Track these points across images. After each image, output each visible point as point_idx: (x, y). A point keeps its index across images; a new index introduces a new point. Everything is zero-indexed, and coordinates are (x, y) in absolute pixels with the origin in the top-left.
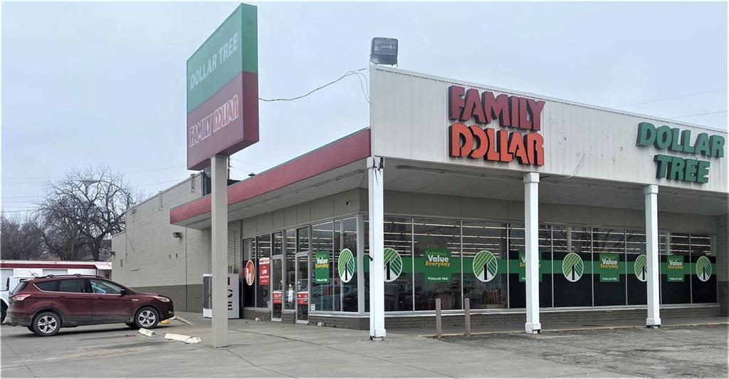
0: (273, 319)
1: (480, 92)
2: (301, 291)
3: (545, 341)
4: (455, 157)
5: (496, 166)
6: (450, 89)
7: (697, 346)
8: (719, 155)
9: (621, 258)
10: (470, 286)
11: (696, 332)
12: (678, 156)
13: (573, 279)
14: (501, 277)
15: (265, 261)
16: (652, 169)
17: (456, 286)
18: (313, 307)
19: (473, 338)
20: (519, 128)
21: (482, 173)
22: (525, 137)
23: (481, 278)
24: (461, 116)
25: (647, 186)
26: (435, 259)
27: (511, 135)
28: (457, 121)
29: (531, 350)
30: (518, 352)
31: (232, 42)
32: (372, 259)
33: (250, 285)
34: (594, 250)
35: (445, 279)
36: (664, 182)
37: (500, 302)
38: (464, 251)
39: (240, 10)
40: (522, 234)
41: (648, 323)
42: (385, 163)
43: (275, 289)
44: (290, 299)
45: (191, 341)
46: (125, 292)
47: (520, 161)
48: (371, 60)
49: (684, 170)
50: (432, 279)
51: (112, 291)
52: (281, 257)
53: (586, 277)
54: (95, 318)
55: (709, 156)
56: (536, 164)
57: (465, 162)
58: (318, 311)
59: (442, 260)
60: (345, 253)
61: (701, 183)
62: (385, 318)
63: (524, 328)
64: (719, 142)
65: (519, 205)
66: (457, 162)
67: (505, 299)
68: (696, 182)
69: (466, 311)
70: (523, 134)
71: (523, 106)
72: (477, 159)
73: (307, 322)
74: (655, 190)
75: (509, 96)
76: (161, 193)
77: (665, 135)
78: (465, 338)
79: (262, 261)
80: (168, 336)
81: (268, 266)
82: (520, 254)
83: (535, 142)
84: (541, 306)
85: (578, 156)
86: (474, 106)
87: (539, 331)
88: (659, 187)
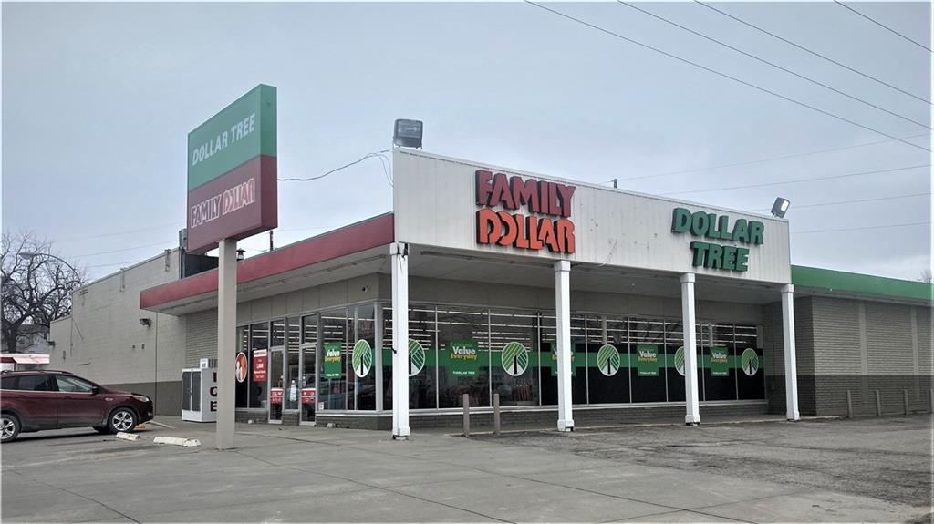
0: (271, 421)
1: (509, 176)
2: (306, 387)
3: (577, 438)
4: (483, 244)
5: (526, 254)
6: (477, 172)
7: (733, 442)
8: (758, 242)
9: (660, 350)
10: (498, 381)
11: (736, 429)
12: (715, 242)
13: (609, 373)
14: (532, 371)
15: (262, 353)
16: (689, 256)
17: (482, 380)
18: (321, 406)
19: (502, 436)
20: (549, 214)
21: (512, 259)
22: (555, 223)
23: (511, 371)
24: (489, 202)
25: (684, 274)
26: (460, 351)
27: (541, 221)
28: (484, 207)
29: (562, 446)
30: (550, 448)
31: (248, 123)
32: (395, 352)
33: (242, 381)
34: (632, 340)
35: (471, 373)
36: (701, 270)
37: (529, 397)
38: (492, 340)
39: (259, 90)
40: (554, 322)
41: (687, 420)
42: (410, 250)
43: (275, 385)
44: (293, 397)
45: (188, 444)
46: (98, 390)
47: (550, 248)
48: (395, 142)
49: (722, 257)
50: (457, 373)
51: (78, 389)
52: (282, 349)
53: (622, 371)
54: (61, 421)
55: (748, 243)
56: (567, 252)
57: (493, 250)
58: (326, 411)
59: (468, 352)
60: (361, 346)
61: (741, 271)
62: (410, 417)
63: (557, 426)
64: (758, 229)
65: (550, 292)
66: (485, 249)
67: (537, 395)
68: (735, 270)
69: (495, 409)
70: (553, 221)
71: (553, 191)
72: (506, 246)
73: (313, 423)
74: (691, 278)
75: (538, 180)
76: (124, 271)
77: (701, 220)
78: (494, 436)
79: (257, 354)
80: (158, 439)
81: (265, 360)
82: (552, 347)
83: (565, 229)
84: (573, 403)
85: (610, 243)
86: (503, 191)
87: (572, 428)
88: (696, 275)
